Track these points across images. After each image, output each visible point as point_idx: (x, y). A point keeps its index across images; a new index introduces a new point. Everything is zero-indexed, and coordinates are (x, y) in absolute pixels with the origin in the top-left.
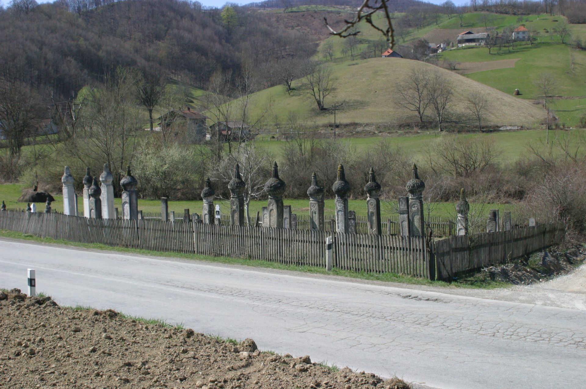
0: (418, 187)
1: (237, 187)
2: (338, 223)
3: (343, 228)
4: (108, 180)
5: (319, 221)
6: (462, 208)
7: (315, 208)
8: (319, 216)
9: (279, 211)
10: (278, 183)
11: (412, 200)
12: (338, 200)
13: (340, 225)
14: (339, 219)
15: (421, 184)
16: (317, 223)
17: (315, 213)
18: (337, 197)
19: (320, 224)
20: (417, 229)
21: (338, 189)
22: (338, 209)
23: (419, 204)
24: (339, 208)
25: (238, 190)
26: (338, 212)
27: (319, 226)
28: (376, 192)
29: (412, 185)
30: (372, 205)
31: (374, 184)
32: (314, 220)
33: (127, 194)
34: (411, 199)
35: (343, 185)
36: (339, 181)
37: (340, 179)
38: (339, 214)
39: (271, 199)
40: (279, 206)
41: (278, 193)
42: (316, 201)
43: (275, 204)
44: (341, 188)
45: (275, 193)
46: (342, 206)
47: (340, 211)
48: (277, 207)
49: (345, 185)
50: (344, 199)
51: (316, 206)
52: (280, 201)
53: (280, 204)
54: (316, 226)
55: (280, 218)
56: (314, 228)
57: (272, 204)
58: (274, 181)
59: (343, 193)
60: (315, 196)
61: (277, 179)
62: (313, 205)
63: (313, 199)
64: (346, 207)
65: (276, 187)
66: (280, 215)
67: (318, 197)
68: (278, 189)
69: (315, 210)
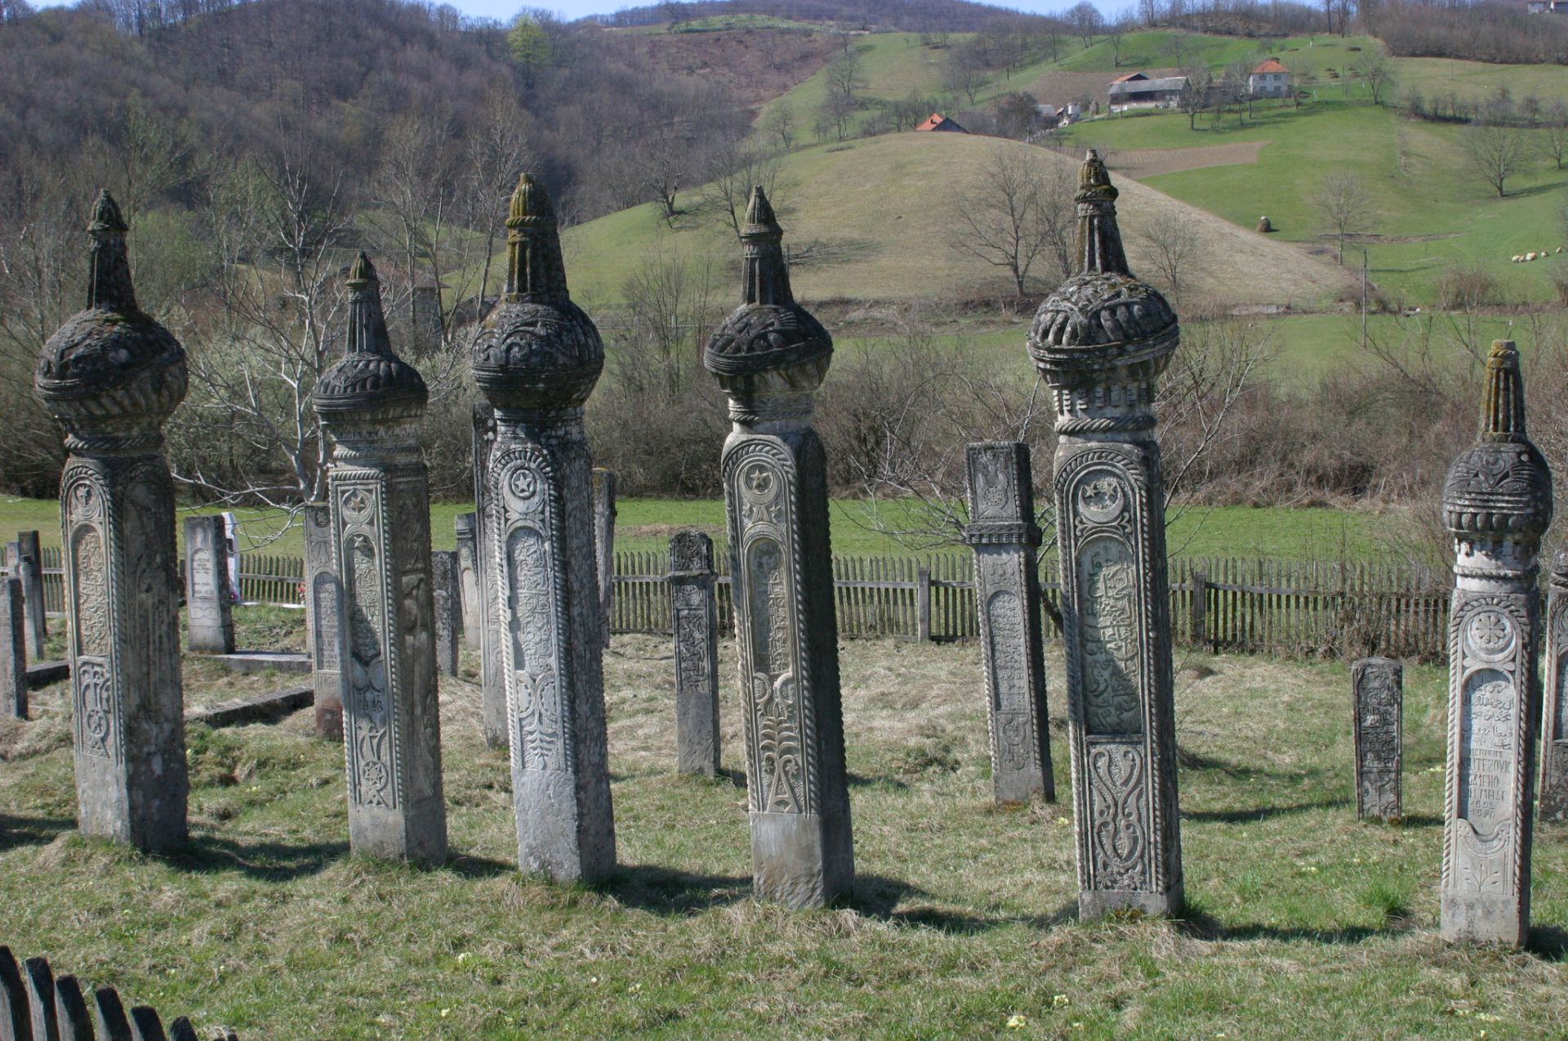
0: (1128, 338)
2: (514, 625)
3: (553, 661)
5: (399, 610)
6: (1502, 505)
7: (365, 513)
8: (396, 572)
9: (136, 545)
10: (117, 342)
11: (1080, 444)
12: (507, 454)
13: (530, 638)
14: (523, 593)
15: (1147, 314)
16: (379, 621)
17: (368, 551)
18: (501, 428)
19: (404, 626)
20: (1117, 673)
21: (503, 368)
22: (513, 516)
23: (1133, 476)
24: (517, 508)
26: (513, 538)
27: (399, 643)
28: (793, 384)
29: (1078, 318)
30: (763, 485)
31: (774, 320)
32: (363, 601)
34: (1071, 433)
35: (541, 337)
36: (516, 308)
37: (522, 289)
38: (520, 555)
39: (78, 453)
40: (133, 502)
41: (116, 410)
42: (372, 466)
43: (97, 489)
44: (526, 359)
45: (98, 412)
46: (536, 499)
47: (530, 531)
48: (118, 511)
49: (559, 335)
50: (554, 442)
51: (374, 501)
52: (142, 469)
53: (140, 493)
54: (376, 643)
55: (148, 590)
56: (365, 663)
57: (82, 492)
58: (88, 327)
59: (545, 392)
60: (365, 429)
61: (112, 310)
62: (354, 494)
63: (353, 446)
64: (569, 507)
65: (99, 365)
66: (149, 564)
67: (382, 431)
68: (114, 386)
69: (365, 529)
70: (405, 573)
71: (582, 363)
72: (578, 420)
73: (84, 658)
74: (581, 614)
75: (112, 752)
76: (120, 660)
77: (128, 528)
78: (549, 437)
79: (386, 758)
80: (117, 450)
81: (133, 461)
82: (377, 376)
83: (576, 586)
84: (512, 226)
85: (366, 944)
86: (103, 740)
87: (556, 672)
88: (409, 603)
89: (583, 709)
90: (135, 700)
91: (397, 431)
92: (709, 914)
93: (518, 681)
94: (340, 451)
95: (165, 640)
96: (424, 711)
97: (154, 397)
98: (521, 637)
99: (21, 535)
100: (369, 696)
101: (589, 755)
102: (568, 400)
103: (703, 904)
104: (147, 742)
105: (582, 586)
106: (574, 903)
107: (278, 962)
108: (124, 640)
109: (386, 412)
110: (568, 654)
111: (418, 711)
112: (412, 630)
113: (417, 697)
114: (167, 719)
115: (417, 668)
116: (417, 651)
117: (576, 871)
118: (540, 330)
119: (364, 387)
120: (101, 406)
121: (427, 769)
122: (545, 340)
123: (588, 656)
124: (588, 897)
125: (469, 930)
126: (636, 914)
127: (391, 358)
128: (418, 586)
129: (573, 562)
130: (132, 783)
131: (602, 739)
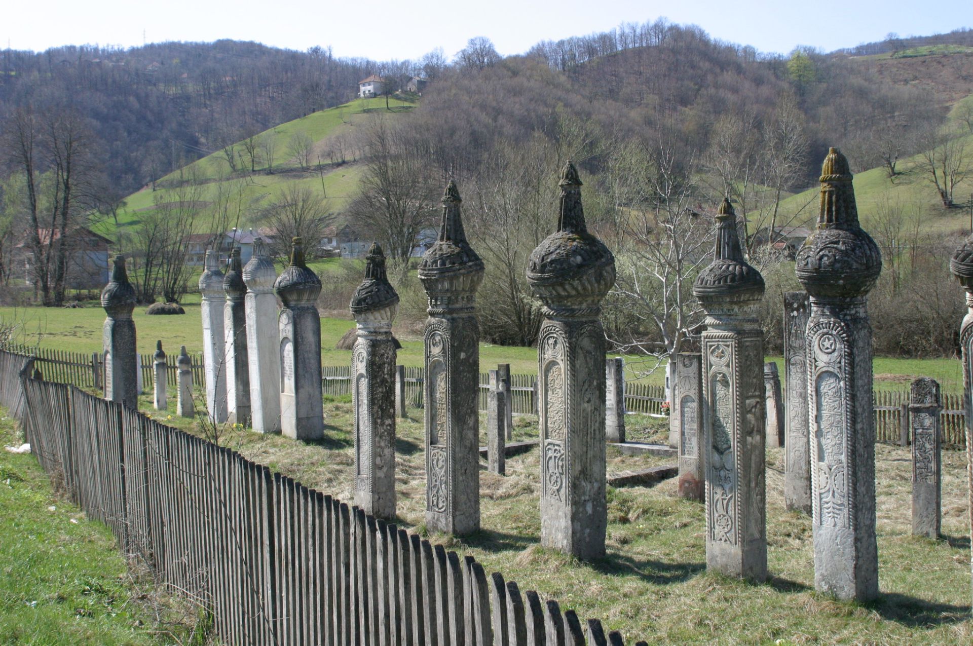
1: (442, 271)
2: (819, 434)
3: (843, 458)
4: (258, 279)
5: (743, 421)
7: (724, 360)
8: (743, 396)
9: (582, 375)
10: (575, 252)
12: (818, 325)
13: (828, 442)
14: (825, 413)
16: (731, 427)
17: (725, 383)
18: (814, 308)
19: (746, 431)
21: (817, 270)
22: (820, 364)
24: (823, 359)
25: (446, 285)
26: (820, 378)
27: (743, 441)
32: (721, 414)
33: (288, 315)
35: (841, 251)
36: (826, 233)
37: (830, 220)
38: (824, 389)
39: (550, 317)
40: (581, 348)
41: (573, 293)
42: (729, 330)
43: (561, 340)
44: (832, 264)
45: (563, 293)
46: (836, 354)
47: (831, 374)
48: (573, 353)
49: (853, 250)
50: (848, 318)
51: (730, 353)
52: (588, 328)
53: (586, 343)
54: (728, 440)
55: (589, 401)
56: (721, 452)
57: (551, 341)
58: (558, 242)
59: (844, 286)
60: (726, 307)
61: (572, 232)
62: (718, 347)
63: (717, 317)
64: (857, 359)
65: (564, 265)
66: (589, 386)
67: (736, 308)
68: (573, 278)
69: (724, 369)
70: (748, 398)
71: (868, 268)
72: (863, 304)
73: (549, 440)
74: (862, 429)
75: (563, 498)
76: (571, 443)
77: (578, 363)
78: (845, 315)
79: (731, 513)
80: (573, 316)
81: (582, 323)
82: (734, 275)
83: (860, 410)
84: (824, 181)
85: (716, 628)
86: (558, 490)
87: (845, 465)
88: (749, 416)
89: (862, 489)
90: (578, 467)
91: (746, 309)
92: (942, 628)
93: (820, 469)
94: (709, 320)
95: (597, 432)
96: (757, 484)
97: (596, 285)
98: (823, 441)
99: (499, 366)
100: (722, 473)
101: (864, 520)
102: (858, 291)
103: (937, 622)
104: (584, 493)
105: (864, 410)
106: (851, 613)
107: (663, 634)
108: (573, 431)
109: (739, 296)
110: (853, 453)
111: (753, 485)
112: (750, 433)
113: (752, 476)
114: (596, 481)
115: (753, 457)
116: (754, 447)
117: (853, 593)
118: (841, 246)
119: (726, 281)
120: (565, 290)
121: (756, 521)
122: (845, 253)
123: (866, 455)
124: (860, 611)
125: (783, 625)
126: (891, 624)
127: (742, 263)
128: (755, 406)
129: (858, 395)
130: (573, 519)
131: (872, 509)
